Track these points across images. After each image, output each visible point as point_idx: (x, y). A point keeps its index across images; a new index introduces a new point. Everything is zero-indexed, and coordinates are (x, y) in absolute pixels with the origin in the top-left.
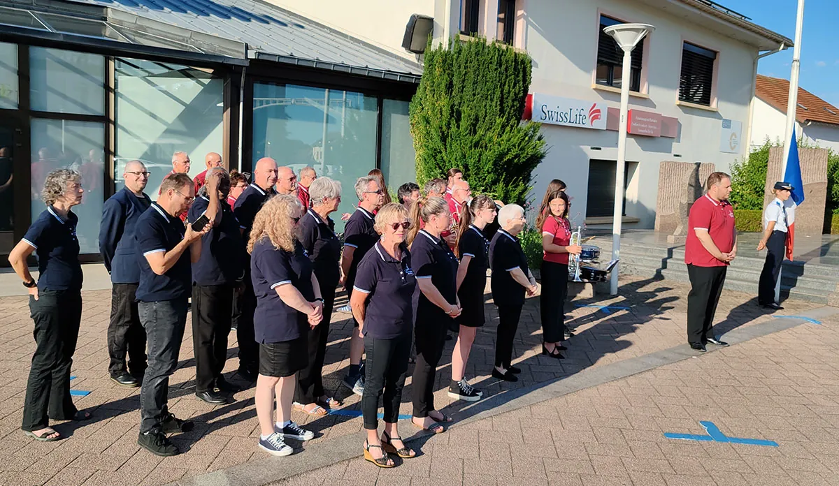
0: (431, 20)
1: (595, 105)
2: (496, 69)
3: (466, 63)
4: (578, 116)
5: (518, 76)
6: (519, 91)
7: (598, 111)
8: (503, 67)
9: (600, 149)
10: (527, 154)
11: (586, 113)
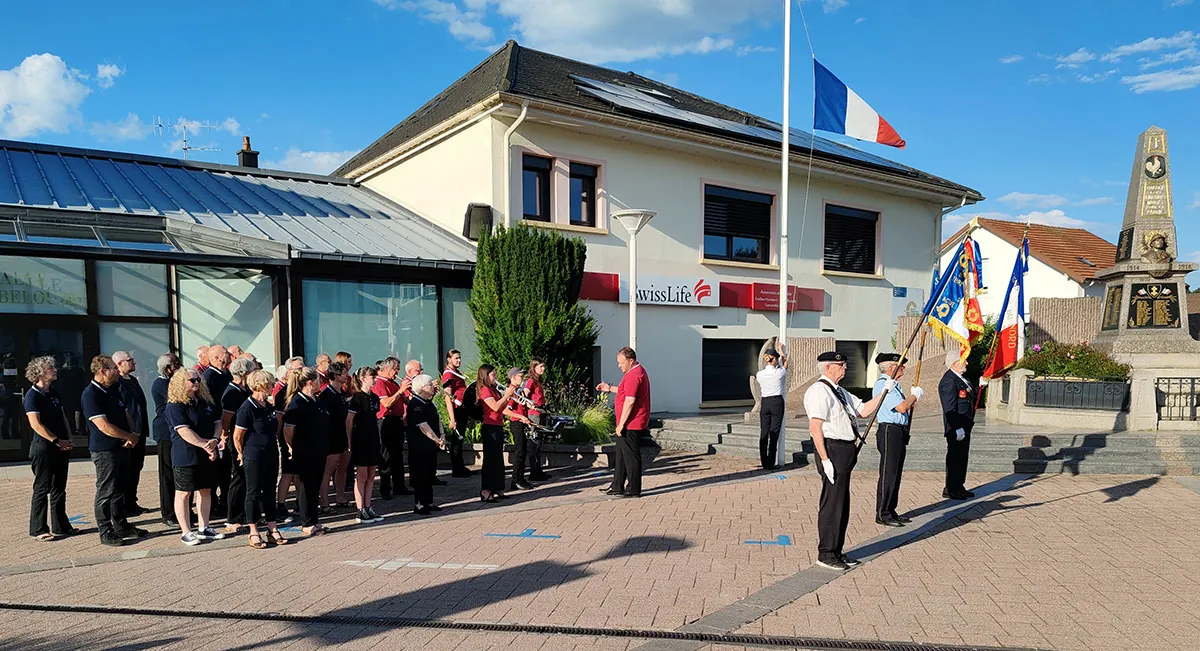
0: (487, 209)
1: (702, 281)
2: (538, 255)
3: (509, 250)
4: (680, 295)
5: (564, 260)
6: (565, 275)
7: (708, 287)
8: (547, 252)
9: (716, 327)
10: (570, 336)
11: (691, 290)
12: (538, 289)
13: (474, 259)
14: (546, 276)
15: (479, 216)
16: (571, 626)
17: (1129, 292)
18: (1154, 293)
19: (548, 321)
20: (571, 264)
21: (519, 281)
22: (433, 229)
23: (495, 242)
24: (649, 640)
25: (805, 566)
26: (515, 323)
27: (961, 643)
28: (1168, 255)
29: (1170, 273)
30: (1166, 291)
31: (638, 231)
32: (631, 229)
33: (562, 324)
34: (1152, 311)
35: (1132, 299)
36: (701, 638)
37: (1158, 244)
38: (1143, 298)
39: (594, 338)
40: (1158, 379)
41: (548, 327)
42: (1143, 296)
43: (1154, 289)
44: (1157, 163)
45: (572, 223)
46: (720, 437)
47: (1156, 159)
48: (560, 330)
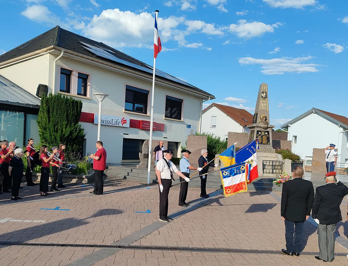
0: (46, 86)
1: (124, 118)
2: (65, 105)
3: (54, 103)
4: (116, 122)
5: (74, 107)
6: (75, 113)
7: (126, 120)
8: (68, 104)
9: (128, 134)
10: (75, 135)
11: (120, 121)
12: (64, 117)
13: (39, 104)
14: (67, 113)
15: (43, 89)
16: (73, 244)
17: (256, 133)
18: (263, 134)
19: (67, 129)
20: (77, 109)
21: (57, 114)
22: (24, 91)
23: (48, 99)
24: (101, 248)
25: (155, 221)
26: (54, 129)
27: (203, 247)
28: (267, 122)
29: (267, 128)
30: (266, 133)
31: (102, 100)
32: (100, 100)
33: (72, 130)
34: (262, 139)
35: (257, 135)
36: (120, 247)
37: (264, 118)
38: (260, 135)
39: (84, 136)
40: (263, 160)
41: (67, 132)
42: (260, 134)
43: (263, 132)
44: (265, 94)
45: (78, 94)
46: (128, 173)
47: (264, 93)
48: (71, 133)
